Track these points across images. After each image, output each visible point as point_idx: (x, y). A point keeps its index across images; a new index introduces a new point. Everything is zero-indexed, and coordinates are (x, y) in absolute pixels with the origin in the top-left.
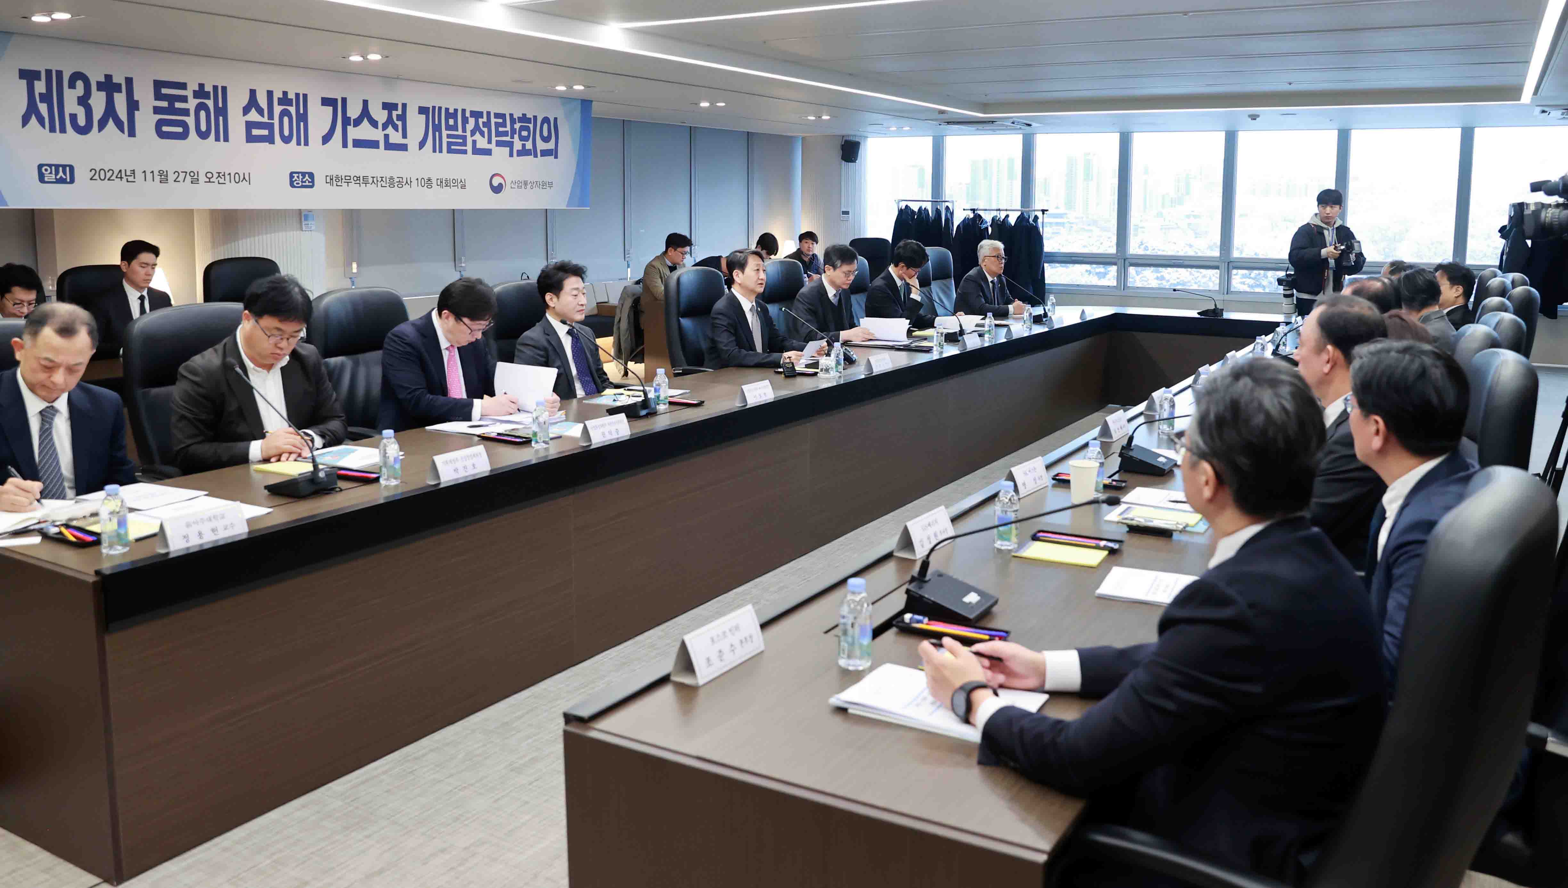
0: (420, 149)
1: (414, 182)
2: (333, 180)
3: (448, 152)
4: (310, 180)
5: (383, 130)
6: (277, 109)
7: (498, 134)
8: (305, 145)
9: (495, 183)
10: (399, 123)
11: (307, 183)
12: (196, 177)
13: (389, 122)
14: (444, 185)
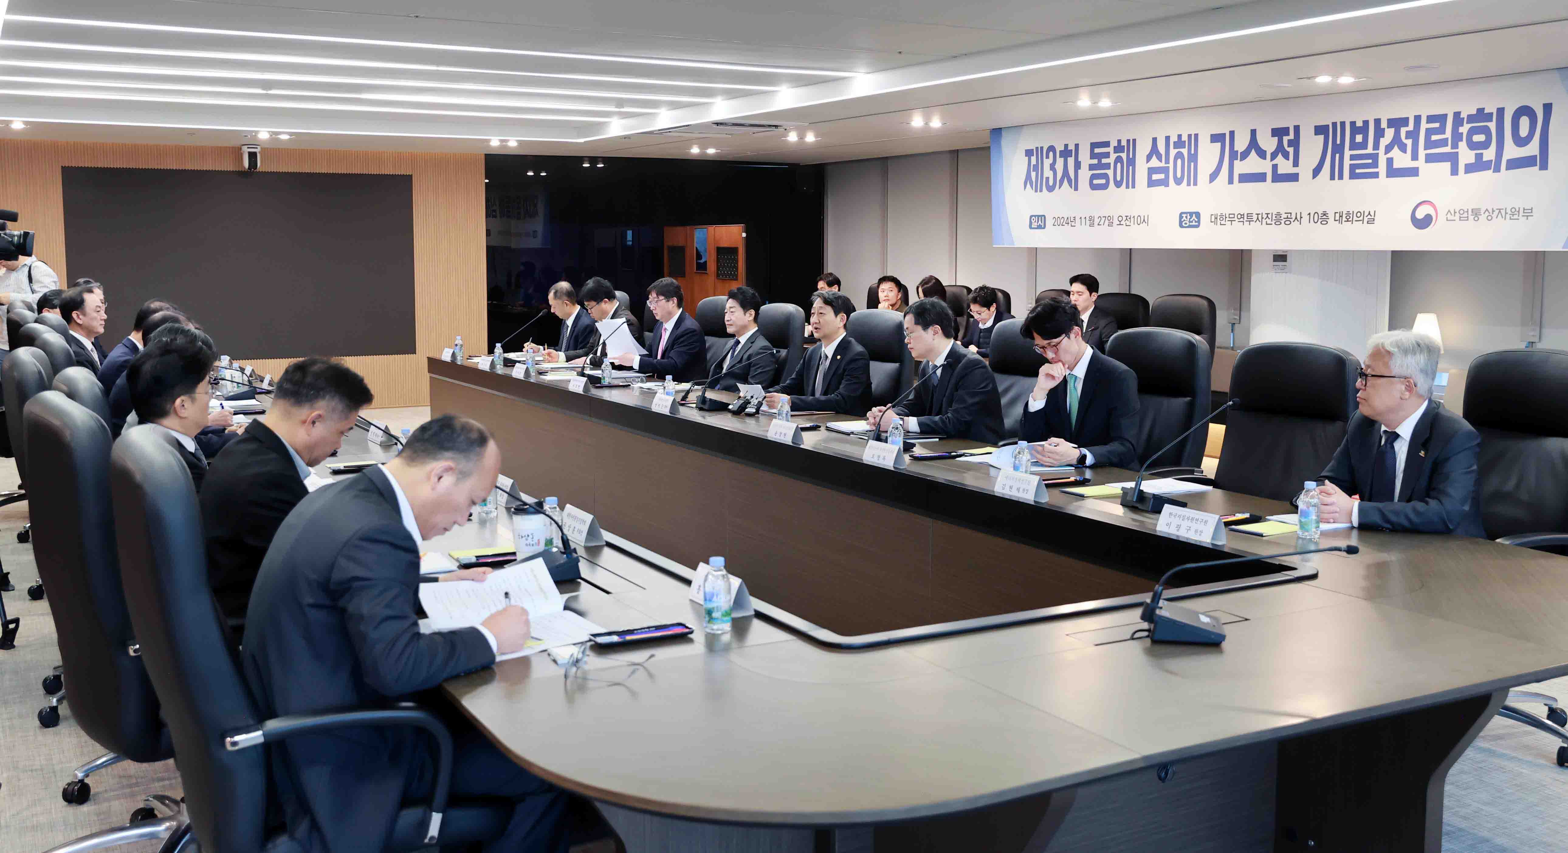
0: (1314, 177)
1: (1305, 218)
2: (1218, 219)
3: (1351, 178)
4: (1197, 220)
5: (1271, 161)
6: (1173, 152)
7: (1429, 144)
8: (1194, 185)
9: (1420, 215)
10: (1291, 150)
11: (1194, 223)
12: (1111, 221)
13: (1280, 150)
14: (1344, 219)
